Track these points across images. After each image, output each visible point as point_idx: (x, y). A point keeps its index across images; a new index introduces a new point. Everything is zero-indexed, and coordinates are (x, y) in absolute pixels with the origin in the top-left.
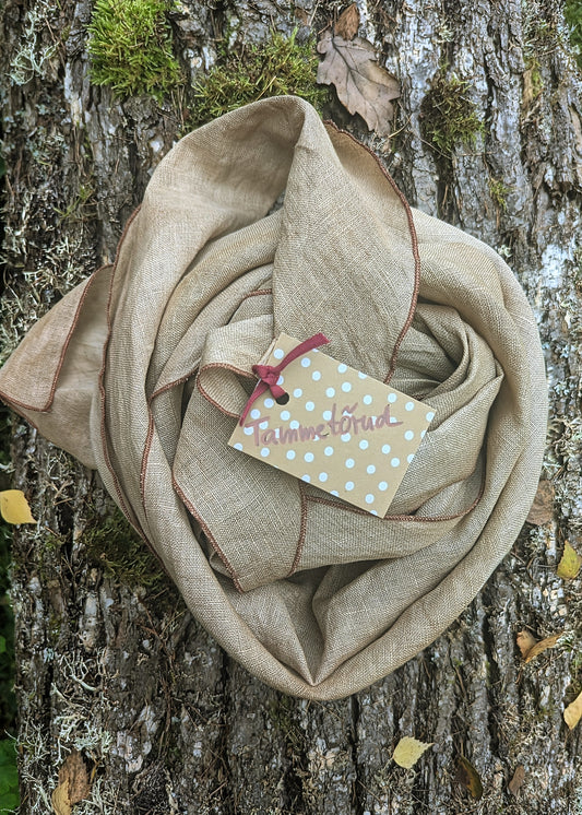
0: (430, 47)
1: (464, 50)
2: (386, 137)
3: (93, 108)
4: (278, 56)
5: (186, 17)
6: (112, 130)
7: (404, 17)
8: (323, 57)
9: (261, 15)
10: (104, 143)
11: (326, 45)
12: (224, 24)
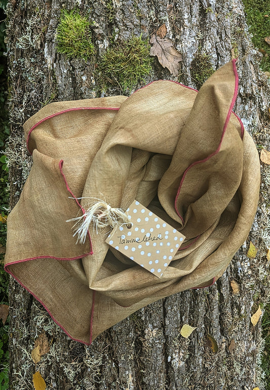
0: (194, 41)
1: (208, 41)
2: (177, 76)
3: (57, 62)
4: (135, 45)
5: (97, 28)
6: (65, 71)
7: (184, 29)
8: (152, 45)
9: (128, 28)
10: (62, 76)
11: (153, 40)
12: (112, 30)
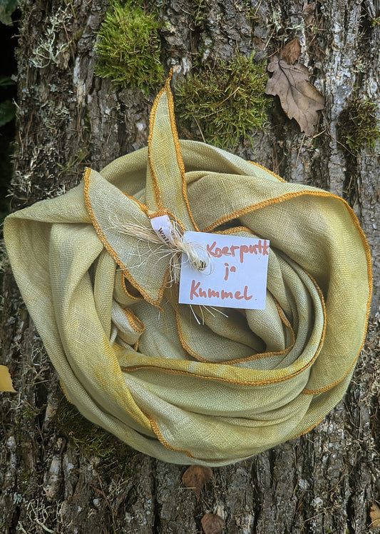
0: (349, 75)
1: (371, 79)
2: (311, 136)
3: (94, 93)
4: (241, 71)
5: (173, 34)
6: (108, 112)
7: (332, 51)
8: (271, 75)
9: (229, 39)
10: (100, 119)
11: (274, 67)
12: (199, 42)
